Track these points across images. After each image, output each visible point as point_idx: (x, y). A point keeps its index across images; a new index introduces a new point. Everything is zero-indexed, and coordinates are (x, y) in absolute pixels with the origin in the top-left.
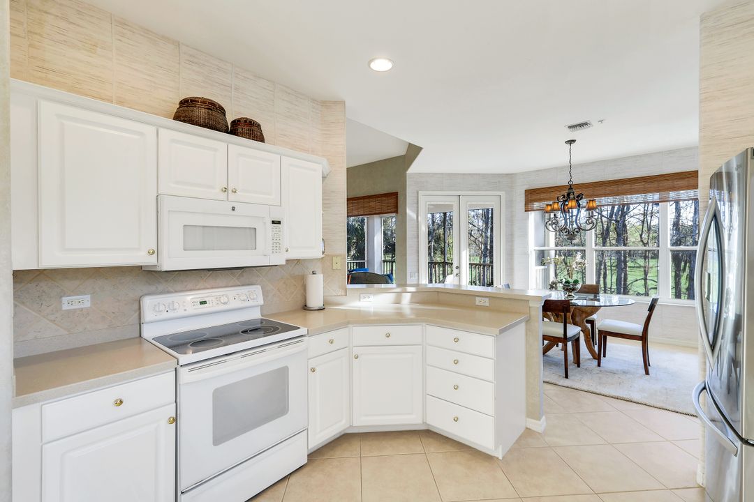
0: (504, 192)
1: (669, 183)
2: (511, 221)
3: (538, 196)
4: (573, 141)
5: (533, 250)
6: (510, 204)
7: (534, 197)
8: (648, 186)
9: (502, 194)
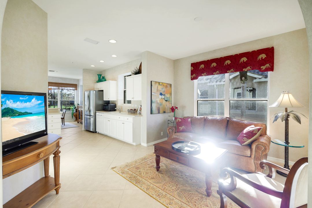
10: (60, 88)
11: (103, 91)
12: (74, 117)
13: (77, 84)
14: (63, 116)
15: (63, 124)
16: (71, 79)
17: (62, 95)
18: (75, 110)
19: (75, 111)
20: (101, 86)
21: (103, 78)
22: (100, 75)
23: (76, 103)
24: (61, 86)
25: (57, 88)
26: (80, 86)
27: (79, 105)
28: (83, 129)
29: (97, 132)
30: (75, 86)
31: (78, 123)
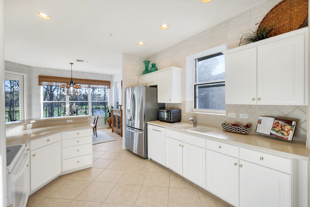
0: (26, 75)
1: (91, 82)
2: (30, 89)
3: (46, 79)
4: (73, 64)
5: (42, 102)
6: (30, 81)
7: (43, 79)
8: (86, 82)
9: (25, 75)
10: (92, 86)
11: (156, 86)
12: (107, 123)
13: (110, 81)
14: (94, 124)
15: (94, 135)
16: (103, 75)
17: (93, 96)
18: (108, 113)
19: (108, 116)
20: (151, 79)
21: (154, 65)
22: (147, 63)
23: (109, 105)
24: (92, 84)
25: (87, 86)
26: (114, 83)
27: (113, 108)
28: (124, 147)
29: (149, 159)
30: (108, 83)
31: (113, 131)
